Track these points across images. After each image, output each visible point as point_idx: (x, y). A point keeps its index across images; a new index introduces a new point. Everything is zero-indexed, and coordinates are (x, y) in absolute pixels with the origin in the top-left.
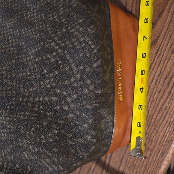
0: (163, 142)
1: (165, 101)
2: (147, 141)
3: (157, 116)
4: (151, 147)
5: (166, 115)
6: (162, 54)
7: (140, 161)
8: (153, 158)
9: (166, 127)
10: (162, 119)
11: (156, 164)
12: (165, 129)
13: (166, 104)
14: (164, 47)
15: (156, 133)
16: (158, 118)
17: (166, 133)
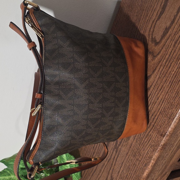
0: (147, 157)
1: (151, 131)
2: (138, 154)
3: (145, 139)
4: (140, 159)
5: (150, 140)
6: (152, 98)
8: (140, 166)
9: (149, 147)
10: (147, 142)
11: (141, 171)
12: (148, 149)
13: (151, 132)
14: (154, 94)
15: (143, 151)
16: (145, 140)
17: (149, 152)
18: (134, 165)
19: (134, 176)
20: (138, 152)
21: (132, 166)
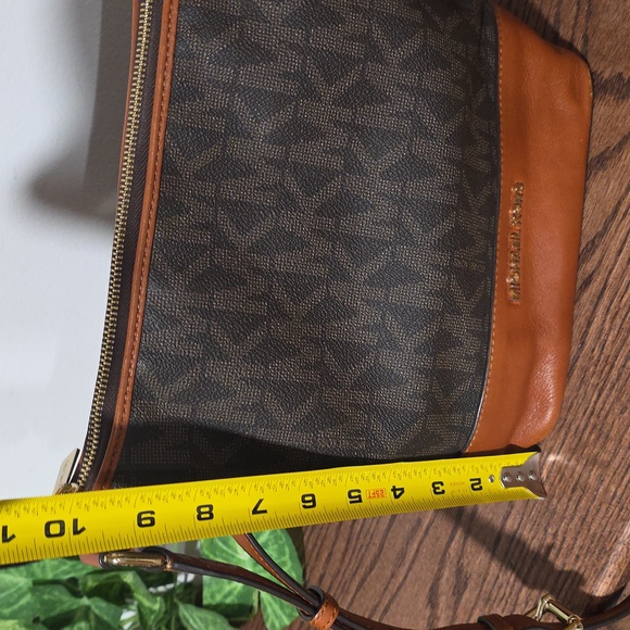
2: (593, 437)
4: (605, 457)
7: (570, 500)
8: (607, 490)
11: (615, 509)
15: (622, 413)
18: (574, 490)
19: (579, 543)
20: (595, 426)
21: (565, 500)
